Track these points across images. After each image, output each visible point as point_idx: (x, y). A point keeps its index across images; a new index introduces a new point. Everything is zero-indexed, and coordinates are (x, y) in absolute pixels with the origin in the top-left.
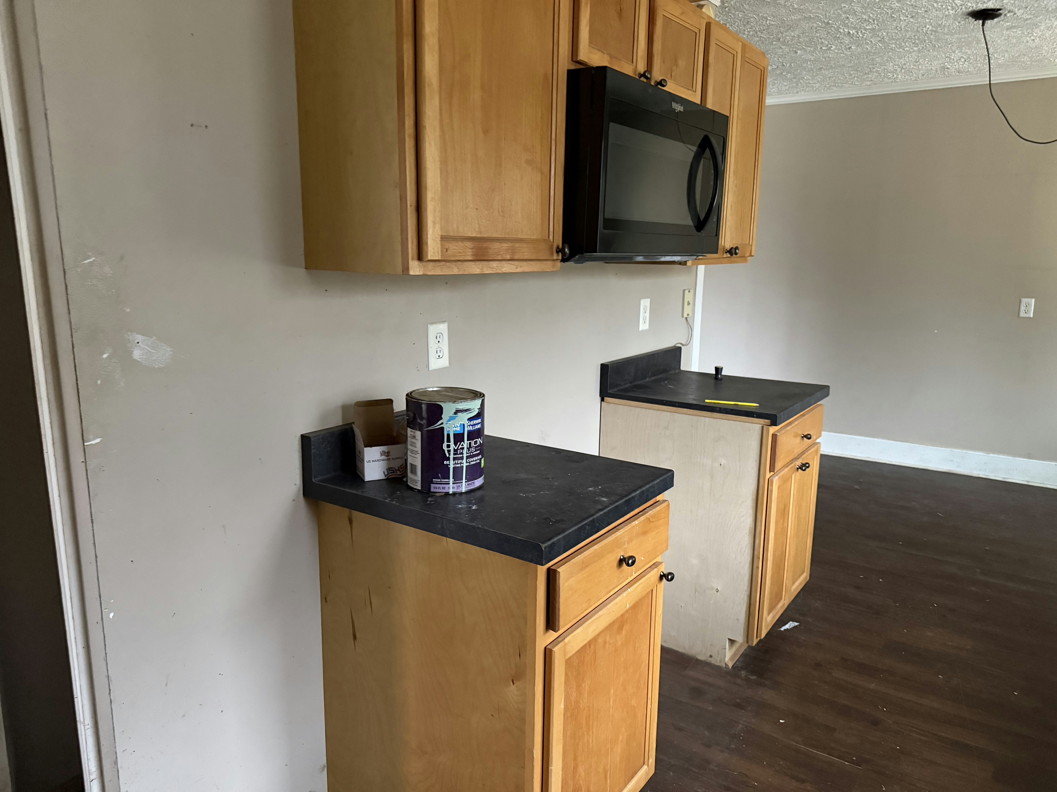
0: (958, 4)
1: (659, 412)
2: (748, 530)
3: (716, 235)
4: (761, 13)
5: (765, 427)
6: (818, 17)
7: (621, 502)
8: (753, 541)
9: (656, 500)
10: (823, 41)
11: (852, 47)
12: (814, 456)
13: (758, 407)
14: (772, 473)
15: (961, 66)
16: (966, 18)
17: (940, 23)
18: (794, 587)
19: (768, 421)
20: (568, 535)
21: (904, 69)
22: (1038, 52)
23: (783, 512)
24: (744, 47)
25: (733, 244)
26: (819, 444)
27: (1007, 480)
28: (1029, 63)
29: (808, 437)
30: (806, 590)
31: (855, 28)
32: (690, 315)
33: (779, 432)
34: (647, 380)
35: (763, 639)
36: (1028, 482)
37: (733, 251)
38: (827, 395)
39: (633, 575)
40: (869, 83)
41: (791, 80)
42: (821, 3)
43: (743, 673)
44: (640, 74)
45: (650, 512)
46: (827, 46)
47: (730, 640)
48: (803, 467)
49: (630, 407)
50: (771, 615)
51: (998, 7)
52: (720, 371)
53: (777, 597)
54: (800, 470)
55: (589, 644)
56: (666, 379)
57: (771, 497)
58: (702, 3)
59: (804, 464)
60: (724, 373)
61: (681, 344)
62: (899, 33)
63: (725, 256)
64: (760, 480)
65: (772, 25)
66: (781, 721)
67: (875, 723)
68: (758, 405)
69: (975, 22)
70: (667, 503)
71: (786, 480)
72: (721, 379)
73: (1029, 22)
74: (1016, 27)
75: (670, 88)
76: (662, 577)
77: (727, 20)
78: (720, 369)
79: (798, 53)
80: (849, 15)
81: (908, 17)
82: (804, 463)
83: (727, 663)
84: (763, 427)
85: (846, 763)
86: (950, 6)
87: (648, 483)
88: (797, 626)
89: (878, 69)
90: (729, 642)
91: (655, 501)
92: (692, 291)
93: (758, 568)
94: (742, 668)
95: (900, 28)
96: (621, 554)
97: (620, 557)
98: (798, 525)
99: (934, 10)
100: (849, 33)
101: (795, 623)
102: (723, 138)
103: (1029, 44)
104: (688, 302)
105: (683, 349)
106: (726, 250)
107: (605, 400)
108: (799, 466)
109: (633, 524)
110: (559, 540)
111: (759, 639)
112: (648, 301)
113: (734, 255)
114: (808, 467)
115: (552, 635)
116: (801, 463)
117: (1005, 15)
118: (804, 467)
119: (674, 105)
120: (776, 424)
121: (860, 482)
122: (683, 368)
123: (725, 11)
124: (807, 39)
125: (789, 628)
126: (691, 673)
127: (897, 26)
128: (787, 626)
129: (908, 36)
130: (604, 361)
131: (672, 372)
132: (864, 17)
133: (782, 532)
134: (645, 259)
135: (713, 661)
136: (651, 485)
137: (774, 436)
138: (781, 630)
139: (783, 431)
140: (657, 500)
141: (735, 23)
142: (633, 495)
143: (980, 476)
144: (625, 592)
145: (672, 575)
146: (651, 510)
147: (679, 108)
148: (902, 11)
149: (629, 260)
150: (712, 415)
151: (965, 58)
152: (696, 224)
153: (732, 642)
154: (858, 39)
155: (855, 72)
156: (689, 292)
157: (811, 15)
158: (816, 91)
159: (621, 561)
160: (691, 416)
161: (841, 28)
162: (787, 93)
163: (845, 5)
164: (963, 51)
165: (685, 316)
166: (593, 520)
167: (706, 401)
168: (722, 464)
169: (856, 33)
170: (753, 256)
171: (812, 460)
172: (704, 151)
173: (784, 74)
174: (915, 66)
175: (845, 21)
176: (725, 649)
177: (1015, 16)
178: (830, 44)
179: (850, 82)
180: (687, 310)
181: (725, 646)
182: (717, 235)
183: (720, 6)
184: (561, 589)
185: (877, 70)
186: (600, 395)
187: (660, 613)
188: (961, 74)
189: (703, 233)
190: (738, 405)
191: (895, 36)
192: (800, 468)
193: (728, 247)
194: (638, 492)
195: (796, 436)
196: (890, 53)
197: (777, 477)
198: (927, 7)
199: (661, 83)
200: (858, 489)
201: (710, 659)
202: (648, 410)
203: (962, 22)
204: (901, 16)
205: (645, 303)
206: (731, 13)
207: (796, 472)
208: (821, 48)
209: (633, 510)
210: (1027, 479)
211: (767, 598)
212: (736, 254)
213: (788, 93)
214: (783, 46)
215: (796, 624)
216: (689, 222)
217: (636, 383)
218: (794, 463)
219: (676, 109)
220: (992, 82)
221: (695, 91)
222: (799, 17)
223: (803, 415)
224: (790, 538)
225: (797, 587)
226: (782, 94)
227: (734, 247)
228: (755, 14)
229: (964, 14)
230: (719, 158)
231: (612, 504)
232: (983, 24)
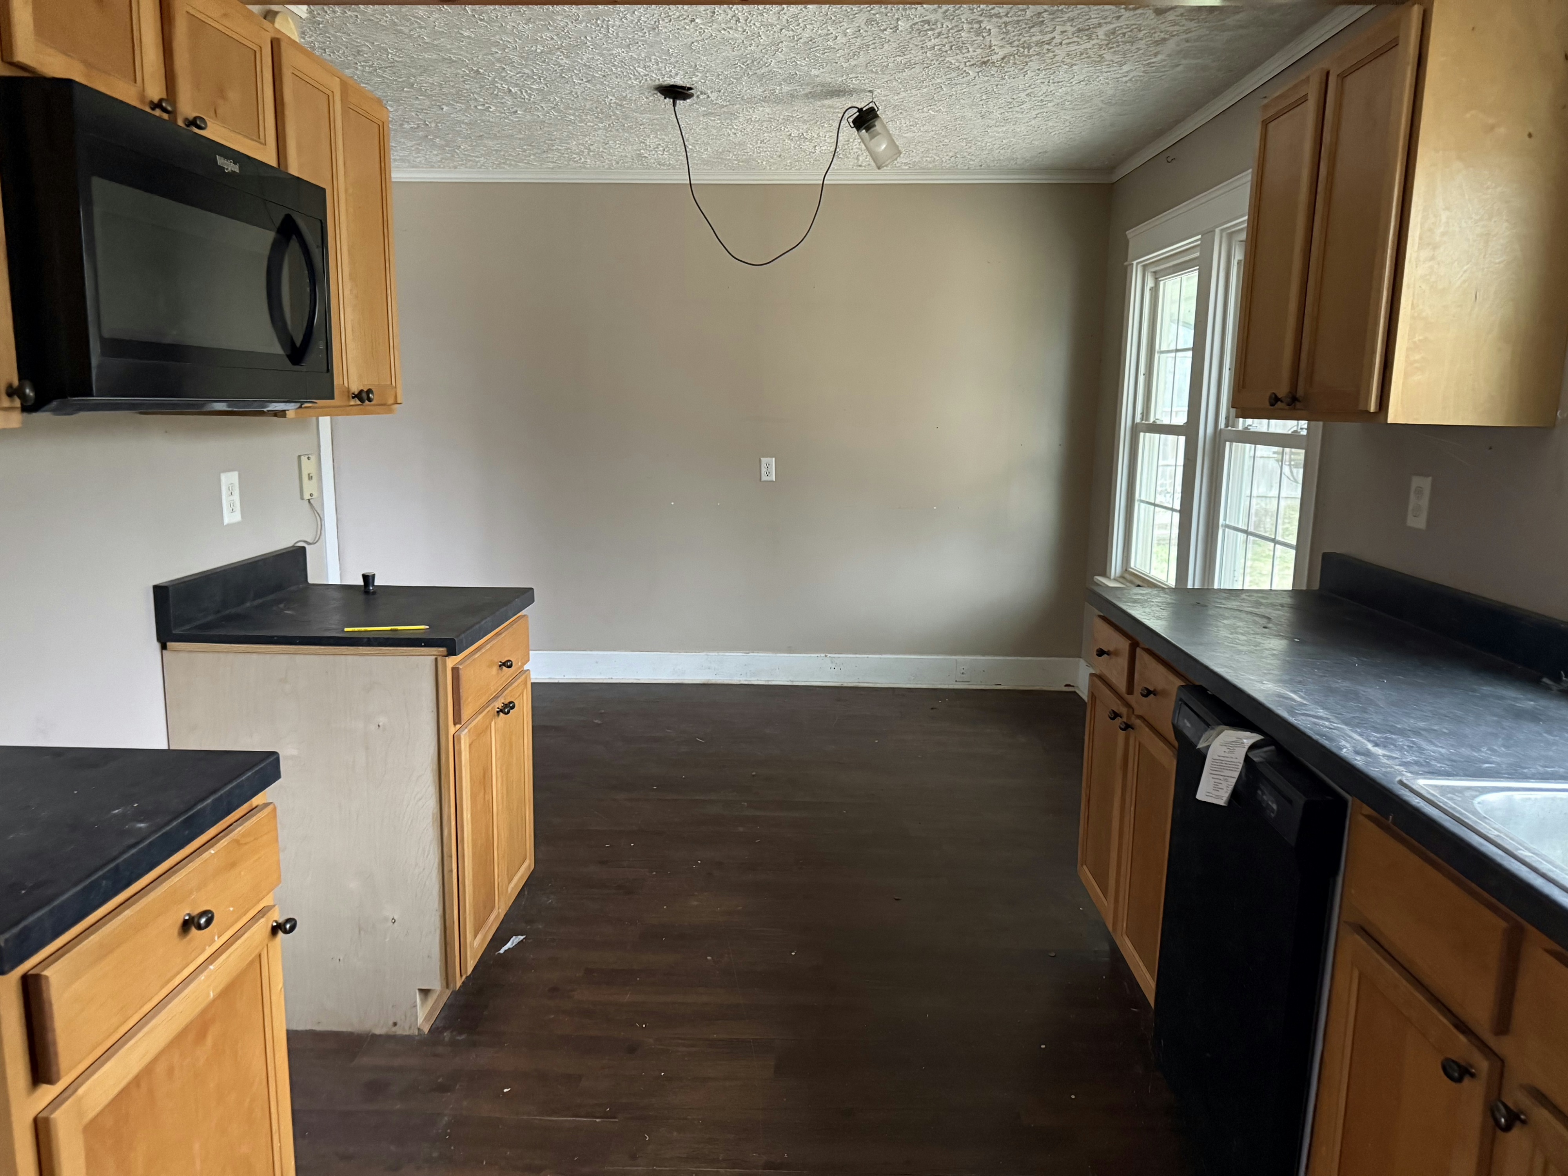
0: (642, 74)
1: (268, 656)
2: (431, 817)
3: (328, 371)
4: (376, 40)
5: (439, 658)
6: (463, 61)
7: (175, 823)
8: (439, 833)
9: (251, 805)
10: (476, 96)
11: (519, 112)
12: (524, 689)
13: (428, 630)
14: (458, 726)
15: (660, 156)
16: (655, 94)
17: (624, 95)
18: (512, 885)
19: (443, 650)
20: (61, 906)
21: (592, 151)
22: (743, 150)
23: (483, 781)
24: (345, 86)
25: (364, 385)
26: (528, 672)
27: (770, 683)
28: (736, 162)
29: (507, 664)
30: (532, 884)
31: (517, 85)
32: (315, 495)
33: (461, 664)
34: (248, 604)
35: (470, 975)
36: (793, 681)
37: (364, 395)
38: (531, 600)
39: (215, 941)
40: (551, 165)
41: (442, 147)
42: (462, 42)
43: (447, 1035)
44: (152, 102)
45: (240, 828)
46: (484, 105)
47: (421, 990)
48: (505, 708)
49: (216, 655)
50: (479, 937)
51: (688, 86)
52: (371, 581)
53: (486, 904)
54: (501, 714)
55: (136, 1081)
56: (281, 602)
57: (460, 762)
58: (275, 8)
59: (506, 705)
60: (378, 582)
61: (305, 542)
62: (575, 100)
63: (352, 403)
64: (441, 740)
65: (397, 61)
66: (506, 1090)
67: (632, 1049)
68: (428, 627)
69: (666, 100)
70: (271, 806)
71: (482, 732)
72: (374, 593)
73: (725, 109)
74: (713, 113)
75: (214, 132)
76: (275, 930)
77: (324, 43)
78: (371, 577)
79: (444, 110)
80: (506, 65)
81: (582, 80)
82: (506, 702)
83: (422, 1028)
84: (436, 660)
85: (598, 1120)
86: (631, 74)
87: (230, 782)
88: (522, 940)
89: (560, 148)
90: (419, 995)
91: (251, 809)
92: (313, 458)
93: (451, 871)
94: (445, 1028)
95: (576, 94)
96: (183, 913)
97: (185, 916)
98: (507, 793)
99: (613, 77)
100: (511, 90)
101: (519, 937)
102: (319, 224)
103: (731, 138)
104: (309, 475)
105: (309, 550)
106: (353, 394)
107: (168, 647)
108: (500, 708)
109: (206, 855)
110: (40, 919)
111: (464, 977)
112: (235, 475)
113: (367, 402)
114: (513, 708)
115: (48, 1093)
116: (503, 703)
117: (698, 97)
118: (507, 708)
119: (220, 161)
120: (455, 653)
121: (602, 713)
122: (311, 580)
123: (320, 29)
124: (453, 91)
125: (511, 947)
126: (365, 1060)
127: (572, 91)
128: (509, 945)
129: (588, 107)
130: (160, 580)
131: (293, 588)
132: (526, 71)
133: (484, 810)
134: (229, 407)
135: (398, 1031)
136: (234, 783)
137: (455, 671)
138: (499, 953)
139: (468, 662)
140: (254, 806)
141: (339, 51)
142: (199, 807)
143: (741, 683)
144: (203, 974)
145: (293, 922)
146: (240, 825)
147: (231, 167)
148: (573, 71)
149: (198, 410)
150: (357, 650)
151: (663, 147)
152: (289, 353)
153: (425, 992)
154: (523, 100)
155: (529, 147)
156: (309, 458)
157: (452, 56)
158: (480, 168)
159: (187, 925)
160: (323, 657)
161: (497, 82)
162: (439, 167)
163: (497, 50)
164: (658, 136)
165: (307, 496)
166: (117, 867)
167: (346, 629)
168: (380, 724)
169: (519, 92)
170: (401, 403)
171: (519, 696)
172: (288, 239)
173: (429, 137)
174: (605, 148)
175: (501, 73)
176: (415, 1006)
177: (709, 99)
178: (487, 103)
179: (526, 161)
180: (309, 488)
181: (416, 1002)
182: (329, 369)
183: (307, 18)
184: (55, 1007)
185: (557, 149)
186: (159, 639)
187: (279, 989)
188: (662, 167)
189: (303, 368)
190: (397, 630)
191: (573, 105)
192: (501, 711)
193: (355, 389)
194: (209, 801)
195: (490, 666)
196: (570, 127)
197: (466, 730)
198: (604, 71)
199: (194, 122)
200: (598, 725)
201: (394, 1029)
202: (248, 655)
203: (651, 98)
204: (574, 77)
205: (230, 480)
206: (328, 33)
207: (496, 717)
208: (476, 107)
209: (202, 832)
210: (791, 678)
211: (470, 912)
212: (370, 400)
213: (442, 166)
214: (420, 96)
215: (521, 938)
216: (277, 349)
217: (227, 612)
218: (492, 705)
219: (226, 167)
220: (692, 183)
221: (263, 142)
222: (435, 56)
223: (497, 634)
224: (497, 815)
225: (516, 885)
226: (432, 167)
227: (365, 390)
228: (367, 41)
229: (651, 88)
230: (316, 252)
231: (155, 832)
232: (674, 104)
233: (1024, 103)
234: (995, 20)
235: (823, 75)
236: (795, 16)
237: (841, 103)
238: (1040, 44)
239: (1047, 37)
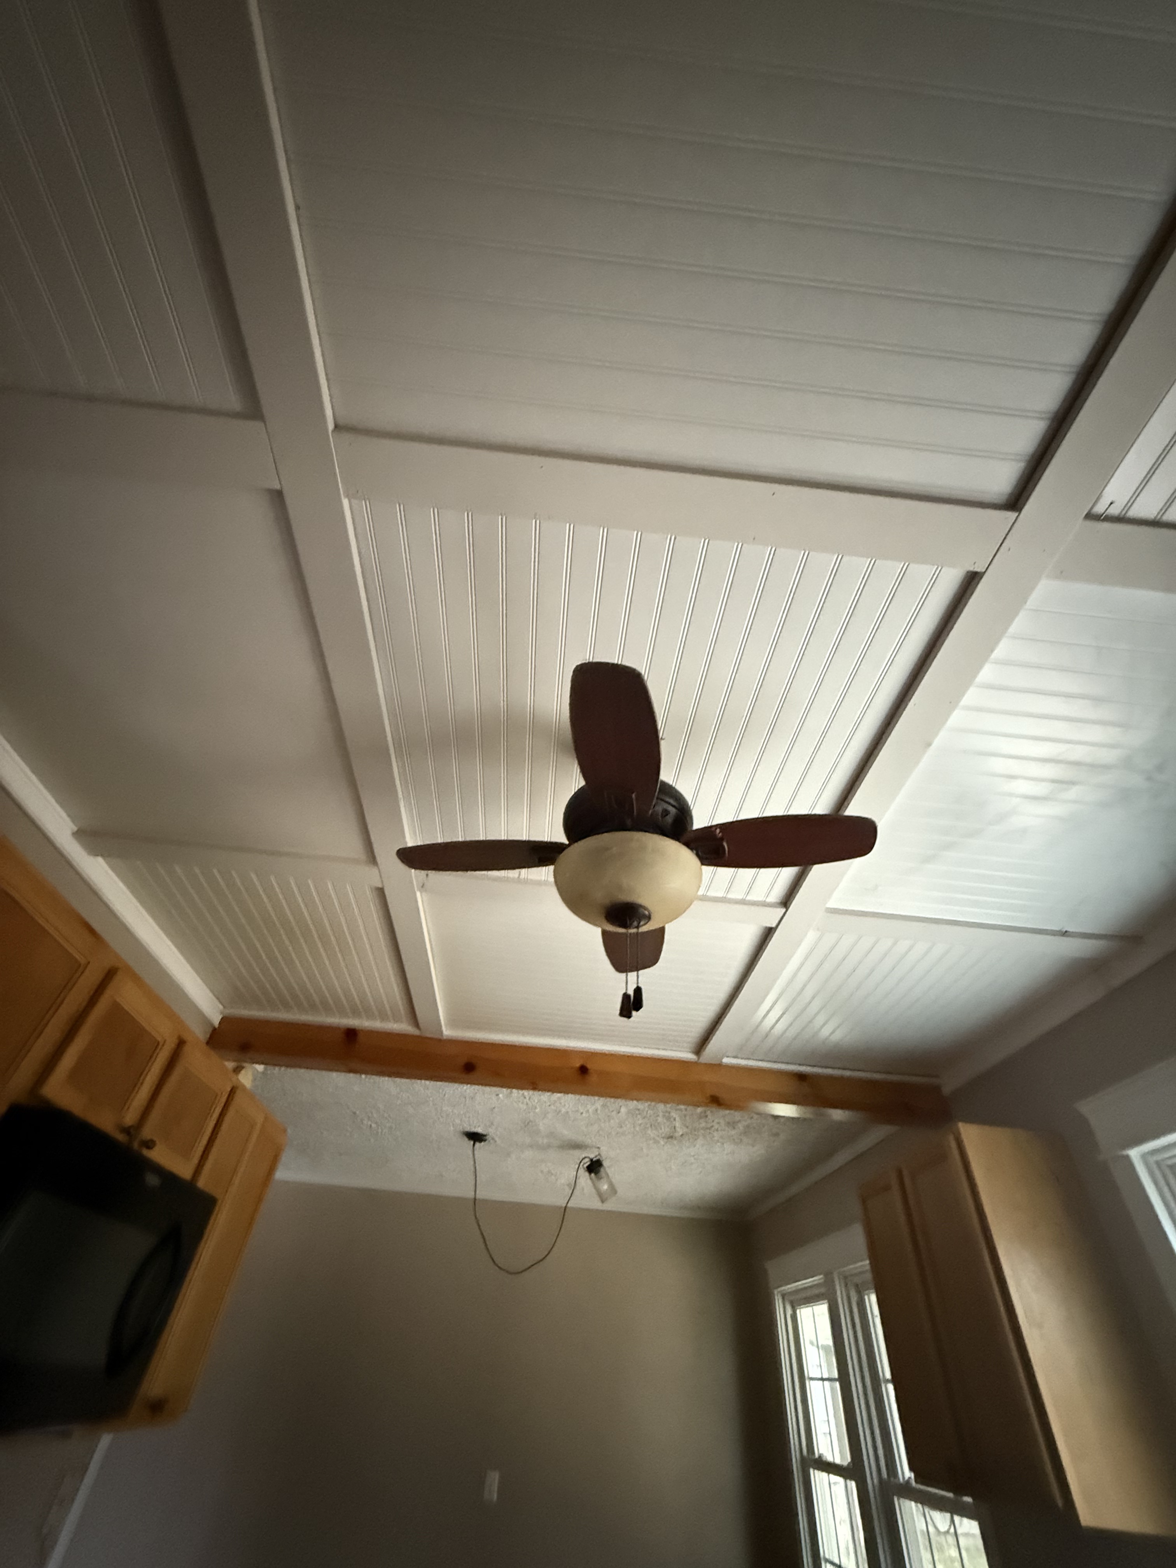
0: (458, 1124)
10: (347, 1127)
15: (455, 1177)
16: (463, 1137)
17: (444, 1135)
21: (411, 1170)
24: (266, 1120)
25: (164, 1392)
28: (503, 1185)
31: (376, 1123)
41: (312, 1158)
44: (123, 1128)
46: (351, 1133)
51: (485, 1134)
65: (306, 1101)
69: (469, 1142)
73: (505, 1151)
74: (495, 1153)
75: (158, 1151)
81: (420, 1123)
86: (452, 1123)
95: (413, 1132)
99: (439, 1123)
103: (504, 1169)
106: (150, 1403)
117: (490, 1141)
119: (149, 1177)
124: (334, 1123)
127: (410, 1130)
129: (417, 1140)
132: (385, 1115)
147: (154, 1181)
148: (417, 1117)
152: (110, 1364)
154: (377, 1133)
155: (370, 1163)
157: (342, 1101)
161: (364, 1120)
169: (376, 1128)
173: (307, 1150)
177: (496, 1144)
178: (353, 1132)
193: (154, 1397)
198: (435, 1119)
199: (148, 1143)
203: (460, 1140)
214: (312, 1124)
219: (150, 1181)
220: (476, 1197)
221: (190, 1159)
222: (331, 1101)
227: (163, 1397)
229: (461, 1133)
232: (474, 1145)
233: (692, 1164)
234: (678, 1112)
235: (567, 1133)
236: (559, 1098)
237: (579, 1154)
238: (706, 1129)
239: (709, 1126)
